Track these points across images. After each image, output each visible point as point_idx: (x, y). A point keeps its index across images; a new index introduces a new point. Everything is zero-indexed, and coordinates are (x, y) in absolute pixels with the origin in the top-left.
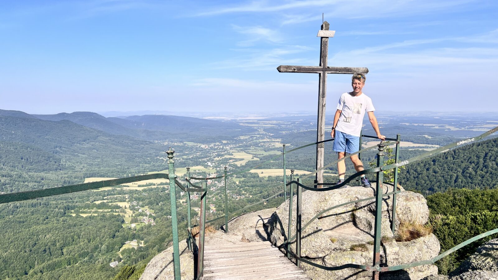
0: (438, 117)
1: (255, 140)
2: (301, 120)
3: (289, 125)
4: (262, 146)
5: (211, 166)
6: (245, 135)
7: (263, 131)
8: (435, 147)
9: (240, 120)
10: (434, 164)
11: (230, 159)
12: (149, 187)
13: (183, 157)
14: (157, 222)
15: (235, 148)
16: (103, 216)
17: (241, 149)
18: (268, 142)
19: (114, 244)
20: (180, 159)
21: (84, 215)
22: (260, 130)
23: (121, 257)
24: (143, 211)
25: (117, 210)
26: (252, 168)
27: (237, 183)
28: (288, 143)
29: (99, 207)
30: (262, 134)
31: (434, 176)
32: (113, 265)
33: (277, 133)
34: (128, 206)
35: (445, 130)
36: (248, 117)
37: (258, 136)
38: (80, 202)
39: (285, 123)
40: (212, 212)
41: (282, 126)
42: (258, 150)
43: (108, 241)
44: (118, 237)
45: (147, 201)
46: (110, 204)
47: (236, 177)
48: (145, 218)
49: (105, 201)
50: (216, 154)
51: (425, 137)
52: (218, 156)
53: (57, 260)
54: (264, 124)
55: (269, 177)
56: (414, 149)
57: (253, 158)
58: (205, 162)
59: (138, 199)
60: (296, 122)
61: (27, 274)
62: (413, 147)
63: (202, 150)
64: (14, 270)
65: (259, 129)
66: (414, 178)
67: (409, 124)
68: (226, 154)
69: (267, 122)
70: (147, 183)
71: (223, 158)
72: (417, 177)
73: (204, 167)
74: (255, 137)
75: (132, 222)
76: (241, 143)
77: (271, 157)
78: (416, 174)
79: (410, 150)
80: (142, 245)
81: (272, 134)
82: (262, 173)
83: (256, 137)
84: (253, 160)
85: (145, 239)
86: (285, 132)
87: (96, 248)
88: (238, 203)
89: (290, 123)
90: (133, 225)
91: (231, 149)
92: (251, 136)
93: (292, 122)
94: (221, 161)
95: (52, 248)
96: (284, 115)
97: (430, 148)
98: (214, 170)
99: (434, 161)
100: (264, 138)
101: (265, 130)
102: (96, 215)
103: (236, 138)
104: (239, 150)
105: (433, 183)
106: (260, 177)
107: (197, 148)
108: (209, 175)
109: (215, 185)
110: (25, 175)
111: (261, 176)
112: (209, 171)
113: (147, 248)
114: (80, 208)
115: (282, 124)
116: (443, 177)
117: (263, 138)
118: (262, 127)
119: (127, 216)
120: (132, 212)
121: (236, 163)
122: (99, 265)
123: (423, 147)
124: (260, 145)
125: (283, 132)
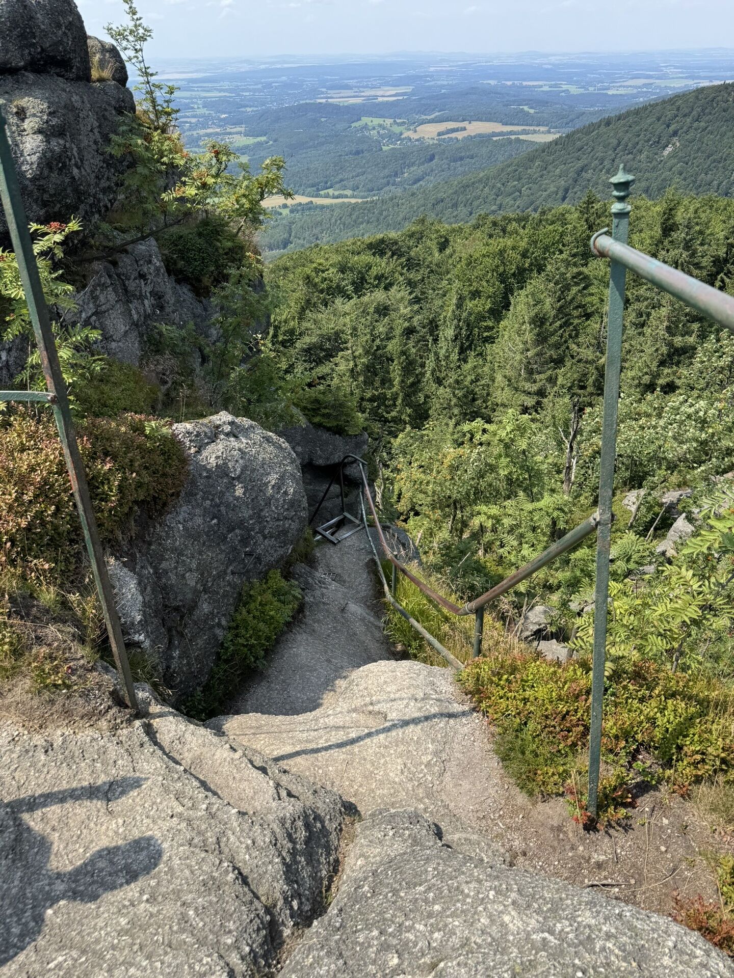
3: (259, 91)
7: (203, 107)
8: (539, 130)
22: (196, 106)
28: (262, 135)
30: (203, 116)
35: (561, 94)
39: (250, 87)
41: (245, 94)
51: (523, 110)
54: (202, 90)
56: (501, 138)
60: (273, 85)
62: (501, 134)
67: (496, 83)
79: (495, 139)
81: (224, 116)
86: (251, 109)
93: (264, 82)
97: (531, 133)
100: (208, 125)
101: (206, 105)
115: (243, 90)
117: (205, 126)
118: (200, 97)
123: (518, 133)
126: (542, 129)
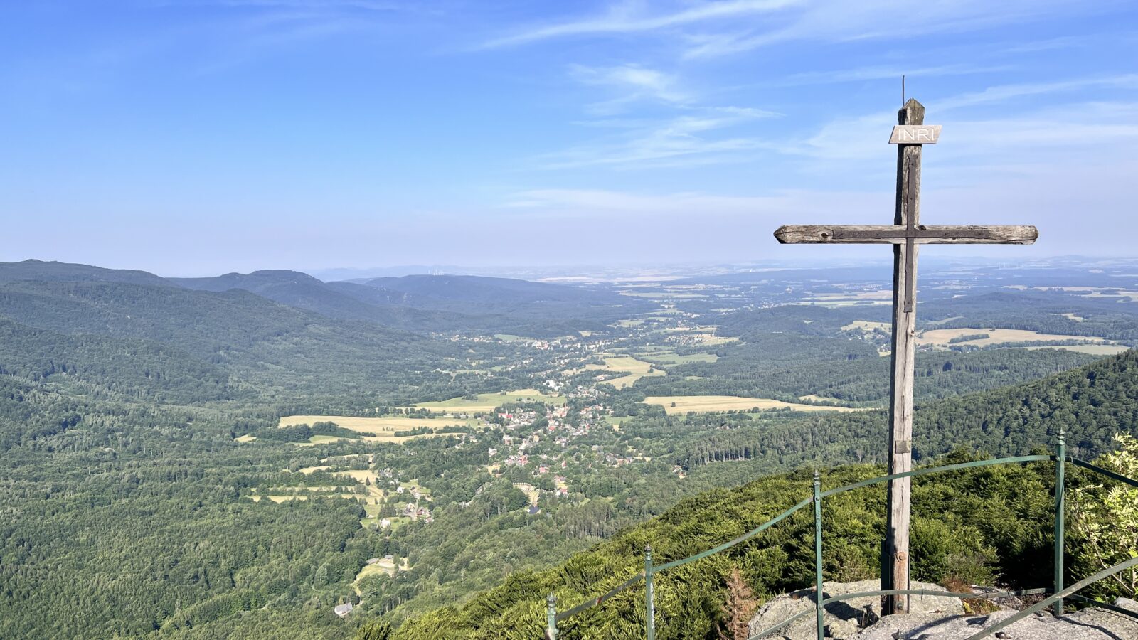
0: (1099, 269)
1: (657, 328)
2: (764, 281)
3: (736, 293)
4: (671, 343)
5: (556, 388)
6: (633, 318)
7: (674, 307)
8: (1092, 341)
9: (622, 283)
10: (1092, 385)
11: (599, 372)
12: (419, 436)
13: (494, 369)
14: (437, 516)
15: (608, 347)
16: (320, 501)
17: (624, 349)
18: (686, 333)
19: (344, 564)
20: (486, 374)
21: (279, 500)
22: (667, 306)
23: (359, 593)
24: (406, 491)
25: (349, 489)
26: (649, 393)
27: (616, 428)
28: (734, 336)
29: (311, 480)
30: (673, 316)
31: (1091, 412)
32: (340, 611)
33: (707, 312)
34: (372, 480)
35: (1119, 301)
36: (638, 275)
37: (663, 319)
38: (269, 470)
39: (726, 289)
40: (558, 493)
41: (720, 296)
42: (662, 352)
43: (330, 558)
44: (351, 548)
45: (414, 468)
46: (334, 475)
47: (614, 415)
48: (410, 505)
49: (323, 468)
50: (566, 361)
51: (1066, 317)
52: (571, 365)
53: (220, 597)
54: (675, 292)
55: (690, 414)
56: (1039, 348)
57: (651, 371)
58: (541, 380)
59: (395, 464)
60: (752, 287)
61: (157, 628)
62: (1038, 343)
63: (535, 352)
64: (132, 618)
65: (665, 303)
66: (1042, 416)
67: (1026, 288)
68: (588, 362)
69: (684, 287)
70: (414, 429)
71: (583, 370)
72: (1050, 415)
73: (541, 391)
74: (655, 321)
75: (382, 515)
76: (624, 337)
77: (693, 368)
78: (1045, 409)
79: (1030, 349)
80: (405, 568)
81: (695, 316)
82: (673, 405)
83: (658, 321)
84: (651, 375)
85: (411, 553)
86: (725, 310)
87: (305, 573)
88: (617, 475)
89: (737, 289)
90: (385, 523)
91: (600, 349)
92: (646, 321)
93: (742, 285)
94: (577, 377)
95: (211, 570)
96: (723, 271)
97: (1080, 344)
98: (563, 399)
99: (1091, 376)
100: (677, 324)
101: (677, 306)
102: (304, 498)
103: (610, 326)
104: (619, 352)
105: (1090, 429)
106: (668, 413)
107: (524, 348)
108: (552, 409)
109: (564, 433)
110: (153, 409)
111: (670, 411)
112: (551, 400)
113: (415, 575)
114: (270, 483)
115: (719, 292)
116: (1115, 414)
117: (673, 324)
118: (672, 298)
119: (371, 501)
120: (381, 492)
121: (611, 382)
122: (312, 612)
123: (1063, 343)
124: (666, 341)
125: (722, 310)
126: (1097, 340)
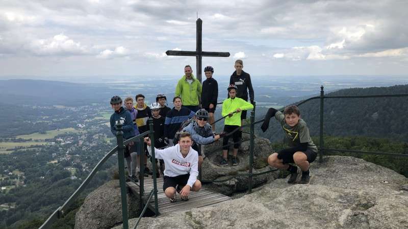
0: (275, 80)
2: (166, 84)
3: (155, 88)
9: (109, 84)
11: (101, 120)
12: (18, 150)
13: (53, 120)
20: (50, 122)
24: (13, 174)
27: (108, 142)
35: (281, 91)
39: (152, 86)
45: (17, 164)
48: (16, 180)
50: (86, 115)
51: (266, 96)
56: (257, 107)
58: (75, 124)
63: (72, 112)
69: (135, 85)
70: (16, 147)
71: (94, 119)
73: (75, 129)
75: (2, 185)
80: (14, 207)
85: (16, 201)
90: (3, 188)
91: (101, 111)
94: (91, 122)
98: (85, 132)
103: (105, 101)
107: (67, 111)
108: (80, 136)
126: (275, 103)
